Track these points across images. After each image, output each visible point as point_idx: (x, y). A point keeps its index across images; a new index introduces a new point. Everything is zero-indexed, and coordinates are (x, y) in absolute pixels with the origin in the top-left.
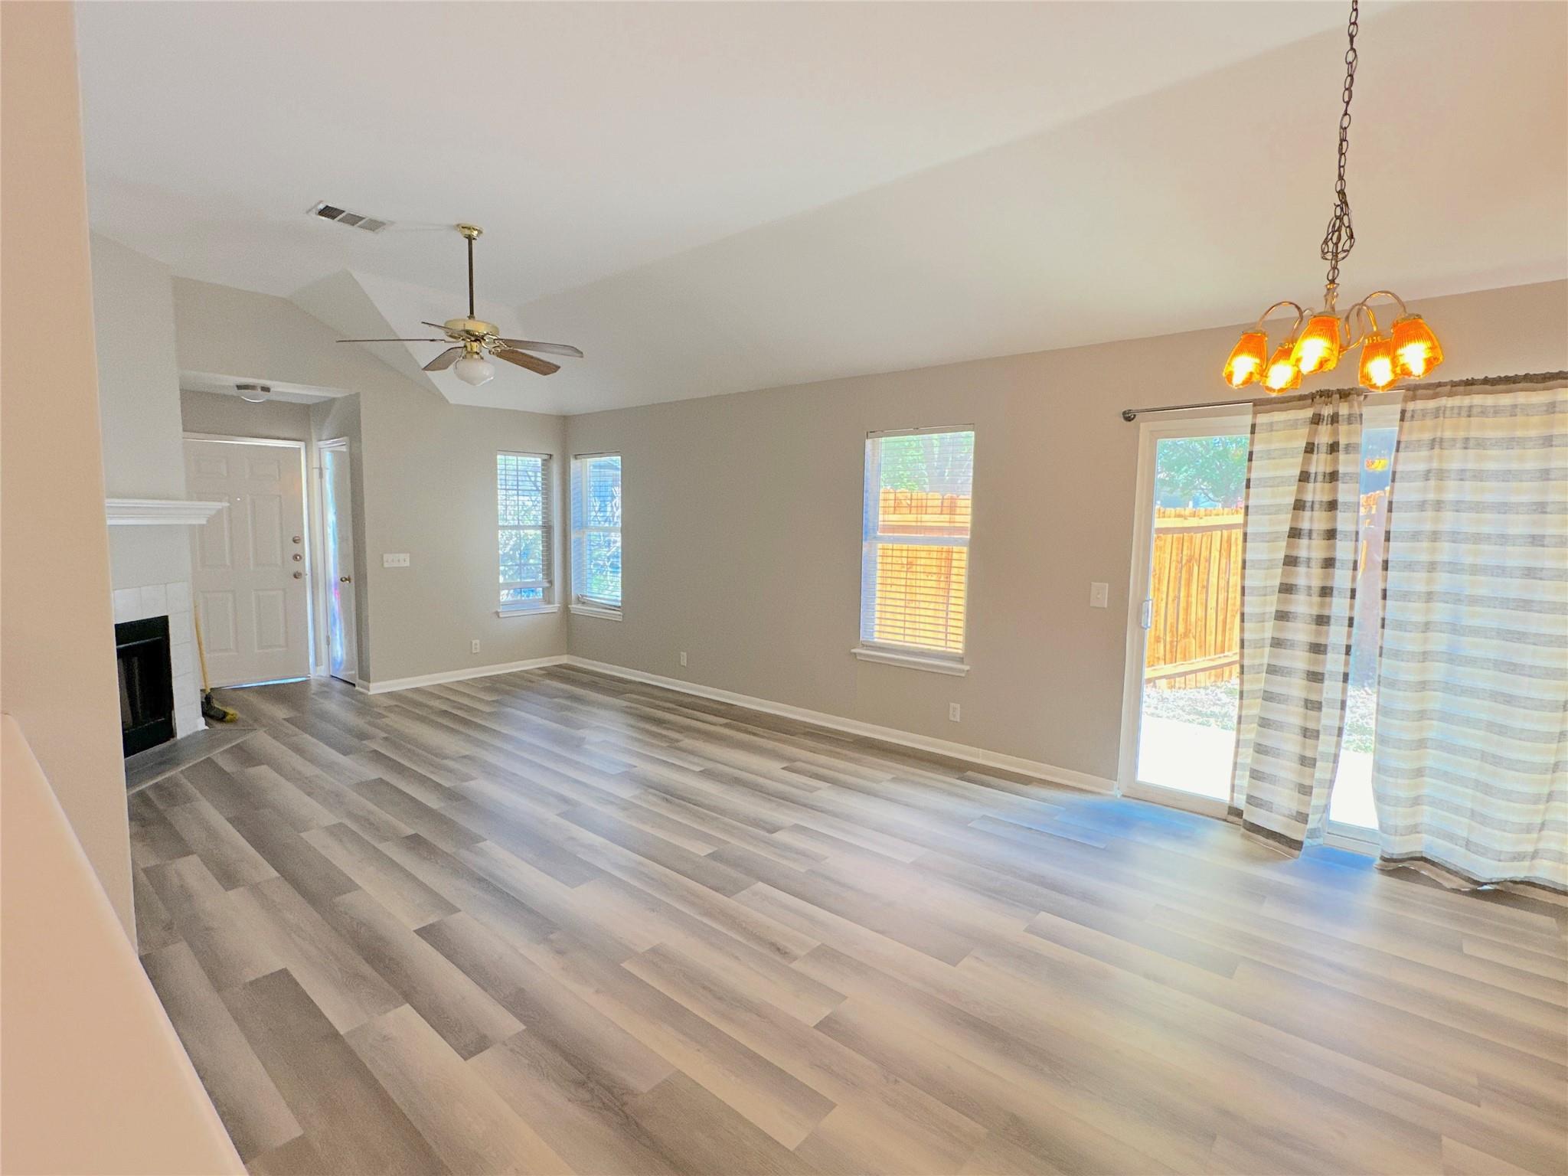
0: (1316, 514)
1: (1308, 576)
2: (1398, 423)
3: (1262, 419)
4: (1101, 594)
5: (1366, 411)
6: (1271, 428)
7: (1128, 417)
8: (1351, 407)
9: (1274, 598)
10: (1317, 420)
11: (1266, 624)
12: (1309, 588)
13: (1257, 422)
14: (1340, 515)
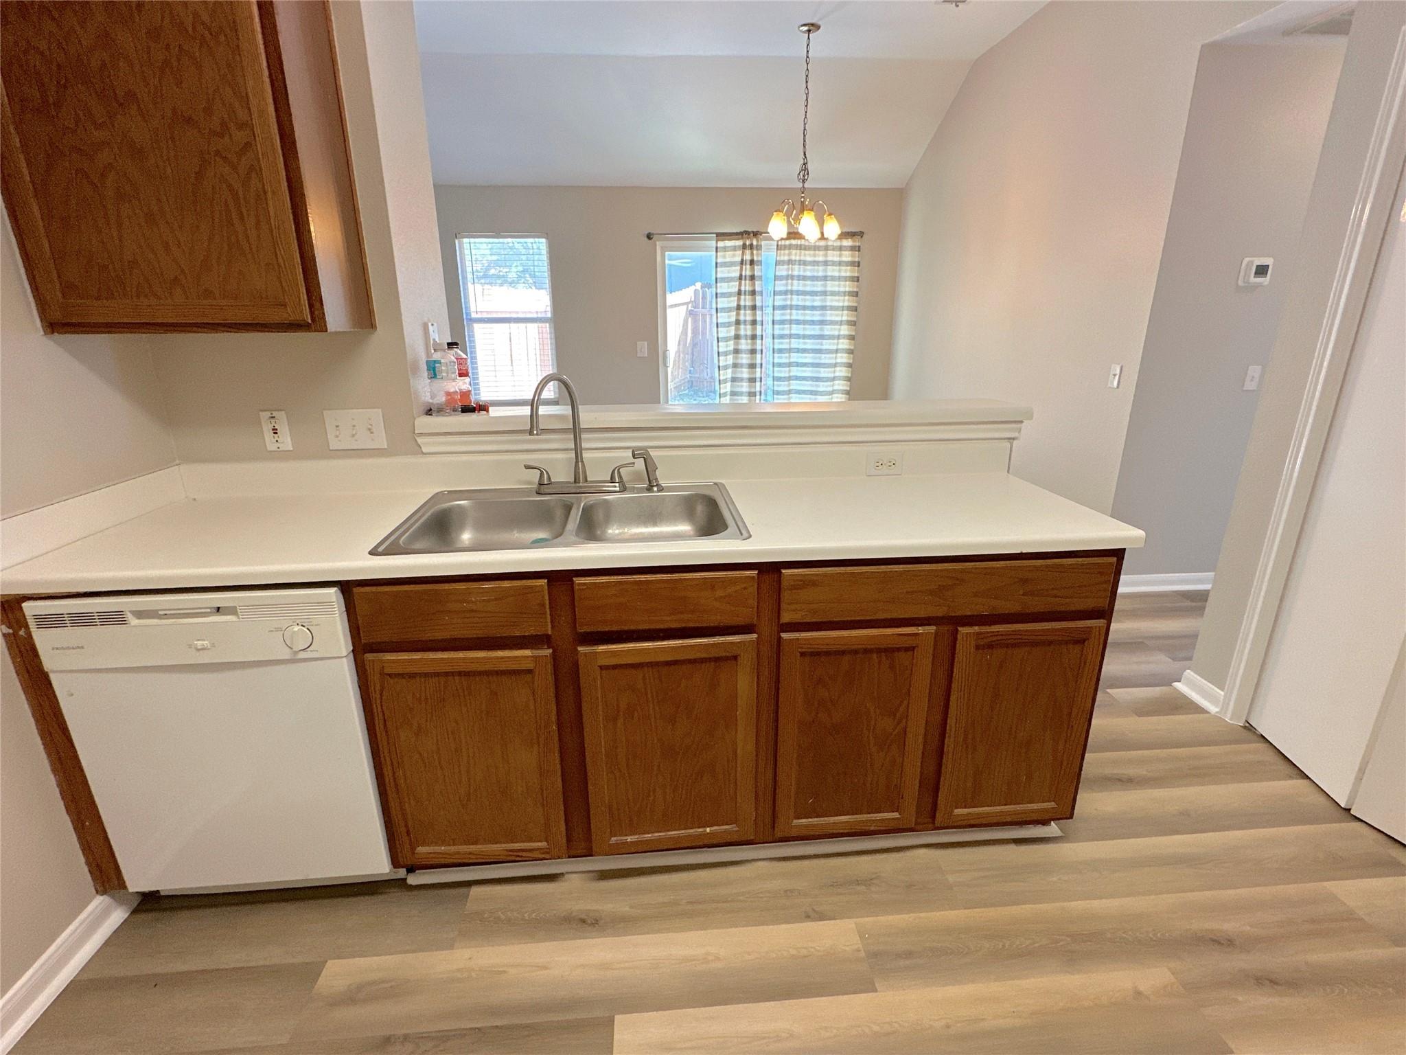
0: (747, 297)
1: (745, 330)
2: (776, 250)
3: (721, 244)
4: (643, 348)
5: (763, 243)
6: (725, 249)
7: (649, 237)
8: (758, 241)
9: (732, 342)
10: (744, 247)
11: (728, 357)
12: (746, 335)
13: (718, 246)
14: (758, 298)
